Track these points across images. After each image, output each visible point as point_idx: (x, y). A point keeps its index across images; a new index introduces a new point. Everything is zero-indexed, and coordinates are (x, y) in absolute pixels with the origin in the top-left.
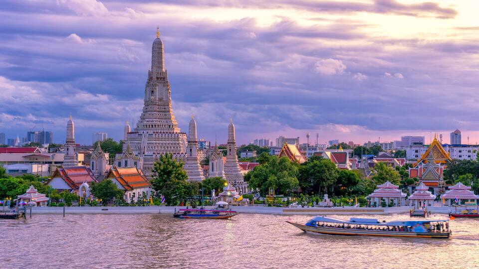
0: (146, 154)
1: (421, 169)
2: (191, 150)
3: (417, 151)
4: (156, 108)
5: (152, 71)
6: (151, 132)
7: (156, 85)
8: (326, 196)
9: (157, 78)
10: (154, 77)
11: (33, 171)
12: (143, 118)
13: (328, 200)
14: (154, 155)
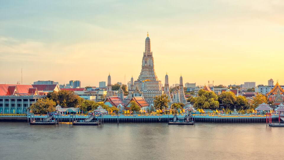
0: (144, 90)
1: (274, 97)
2: (166, 89)
3: (261, 89)
4: (147, 69)
5: (145, 53)
6: (146, 81)
7: (147, 59)
8: (235, 110)
9: (148, 56)
10: (146, 55)
11: (90, 99)
12: (141, 74)
13: (236, 111)
14: (148, 91)
